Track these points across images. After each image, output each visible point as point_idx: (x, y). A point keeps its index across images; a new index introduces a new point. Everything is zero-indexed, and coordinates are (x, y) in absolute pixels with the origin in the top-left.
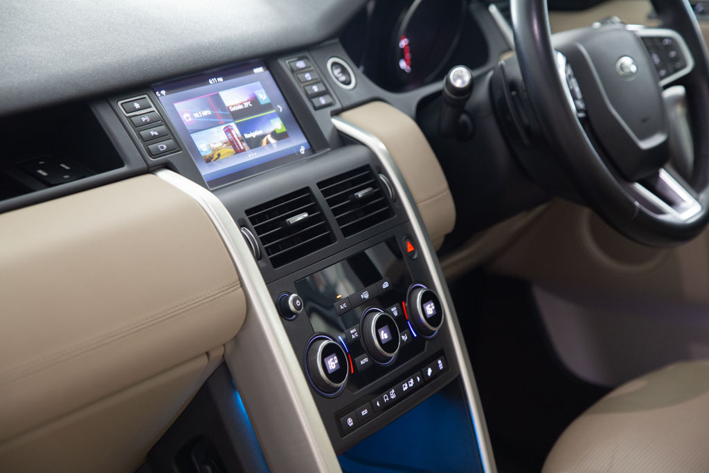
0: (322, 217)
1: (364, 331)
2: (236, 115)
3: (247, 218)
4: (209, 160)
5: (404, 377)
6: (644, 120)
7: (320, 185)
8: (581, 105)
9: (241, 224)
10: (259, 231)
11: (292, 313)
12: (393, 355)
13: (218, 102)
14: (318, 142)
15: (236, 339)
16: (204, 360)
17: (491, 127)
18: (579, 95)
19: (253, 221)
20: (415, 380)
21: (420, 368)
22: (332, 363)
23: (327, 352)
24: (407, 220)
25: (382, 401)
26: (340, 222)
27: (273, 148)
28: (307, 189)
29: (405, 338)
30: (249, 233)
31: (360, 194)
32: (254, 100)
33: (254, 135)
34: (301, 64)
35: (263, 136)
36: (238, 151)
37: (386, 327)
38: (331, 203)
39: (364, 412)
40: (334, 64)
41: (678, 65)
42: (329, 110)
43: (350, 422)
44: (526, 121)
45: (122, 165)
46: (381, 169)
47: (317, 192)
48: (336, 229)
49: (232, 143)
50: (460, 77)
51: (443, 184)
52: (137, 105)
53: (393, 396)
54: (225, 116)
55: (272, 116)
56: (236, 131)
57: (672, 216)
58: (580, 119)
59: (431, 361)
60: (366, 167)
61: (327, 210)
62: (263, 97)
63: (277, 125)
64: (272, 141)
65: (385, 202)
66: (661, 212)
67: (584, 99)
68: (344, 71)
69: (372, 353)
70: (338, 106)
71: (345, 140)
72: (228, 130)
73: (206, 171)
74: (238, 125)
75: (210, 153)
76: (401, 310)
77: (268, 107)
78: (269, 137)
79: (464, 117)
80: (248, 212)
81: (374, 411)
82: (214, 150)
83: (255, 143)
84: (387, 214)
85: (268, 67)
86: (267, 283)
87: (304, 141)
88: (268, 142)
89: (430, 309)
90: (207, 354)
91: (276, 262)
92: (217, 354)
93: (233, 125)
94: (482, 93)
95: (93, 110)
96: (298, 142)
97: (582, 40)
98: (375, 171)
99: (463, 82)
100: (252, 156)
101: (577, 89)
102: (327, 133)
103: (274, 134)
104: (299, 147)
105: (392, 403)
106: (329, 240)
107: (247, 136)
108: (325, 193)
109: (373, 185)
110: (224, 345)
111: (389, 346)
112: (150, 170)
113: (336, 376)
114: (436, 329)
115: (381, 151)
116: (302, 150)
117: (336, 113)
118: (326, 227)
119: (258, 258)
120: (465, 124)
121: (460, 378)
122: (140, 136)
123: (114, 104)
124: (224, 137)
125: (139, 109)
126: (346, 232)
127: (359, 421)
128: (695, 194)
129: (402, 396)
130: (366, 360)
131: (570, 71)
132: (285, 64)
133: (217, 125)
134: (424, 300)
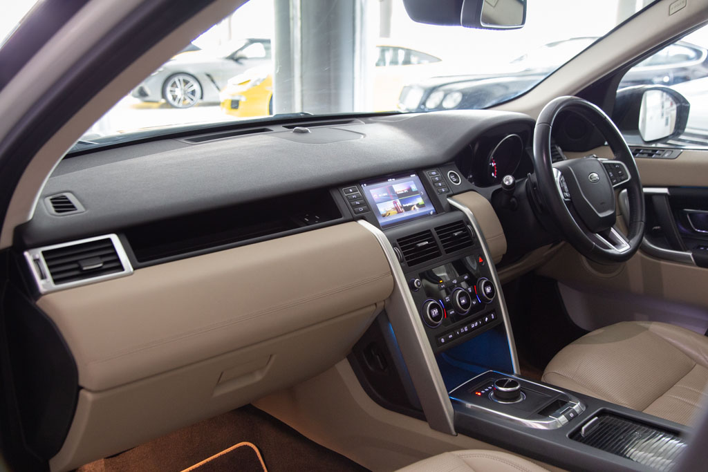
0: (435, 244)
1: (453, 299)
2: (400, 196)
3: (397, 243)
4: (384, 216)
5: (473, 321)
6: (602, 203)
7: (436, 229)
8: (567, 195)
9: (394, 246)
10: (403, 249)
11: (416, 288)
12: (468, 310)
13: (392, 190)
14: (439, 209)
15: (390, 297)
16: (374, 307)
17: (527, 204)
18: (567, 190)
19: (400, 244)
20: (479, 323)
21: (482, 317)
22: (435, 312)
23: (433, 307)
24: (481, 247)
25: (460, 332)
26: (445, 246)
27: (416, 211)
28: (429, 231)
29: (474, 303)
30: (398, 250)
31: (456, 234)
32: (410, 190)
33: (408, 205)
34: (434, 173)
35: (412, 206)
36: (399, 212)
37: (464, 297)
38: (440, 237)
39: (451, 336)
40: (451, 173)
41: (623, 178)
42: (446, 195)
43: (443, 340)
44: (540, 202)
45: (341, 217)
46: (469, 222)
47: (434, 232)
48: (442, 250)
49: (396, 208)
50: (508, 180)
51: (501, 230)
52: (351, 190)
53: (466, 330)
54: (394, 196)
55: (417, 197)
56: (399, 203)
57: (614, 250)
58: (566, 202)
59: (488, 314)
60: (461, 221)
61: (438, 241)
62: (414, 188)
63: (420, 201)
64: (417, 208)
65: (470, 238)
66: (608, 248)
67: (569, 192)
68: (456, 176)
69: (456, 308)
70: (451, 193)
71: (453, 209)
72: (395, 203)
73: (381, 221)
74: (400, 200)
75: (385, 213)
76: (473, 290)
77: (416, 192)
78: (415, 206)
79: (514, 199)
80: (398, 240)
81: (455, 336)
82: (387, 212)
83: (408, 209)
84: (471, 244)
85: (417, 174)
86: (404, 274)
87: (433, 208)
88: (414, 209)
89: (488, 290)
90: (376, 304)
91: (410, 264)
92: (381, 305)
93: (398, 200)
94: (522, 188)
95: (330, 191)
96: (430, 209)
97: (571, 165)
98: (466, 223)
99: (509, 183)
100: (406, 215)
101: (566, 187)
102: (444, 205)
103: (418, 205)
104: (430, 211)
105: (465, 332)
106: (438, 254)
107: (404, 205)
108: (438, 233)
109: (463, 230)
110: (384, 301)
111: (465, 306)
112: (355, 219)
113: (437, 318)
114: (492, 299)
115: (470, 214)
116: (432, 213)
117: (450, 196)
118: (437, 248)
119: (401, 262)
120: (513, 202)
121: (503, 323)
122: (351, 204)
123: (340, 190)
124: (393, 206)
125: (351, 192)
126: (447, 252)
127: (447, 340)
128: (628, 241)
129: (470, 330)
130: (453, 312)
131: (563, 178)
132: (426, 173)
133: (390, 200)
134: (486, 285)
